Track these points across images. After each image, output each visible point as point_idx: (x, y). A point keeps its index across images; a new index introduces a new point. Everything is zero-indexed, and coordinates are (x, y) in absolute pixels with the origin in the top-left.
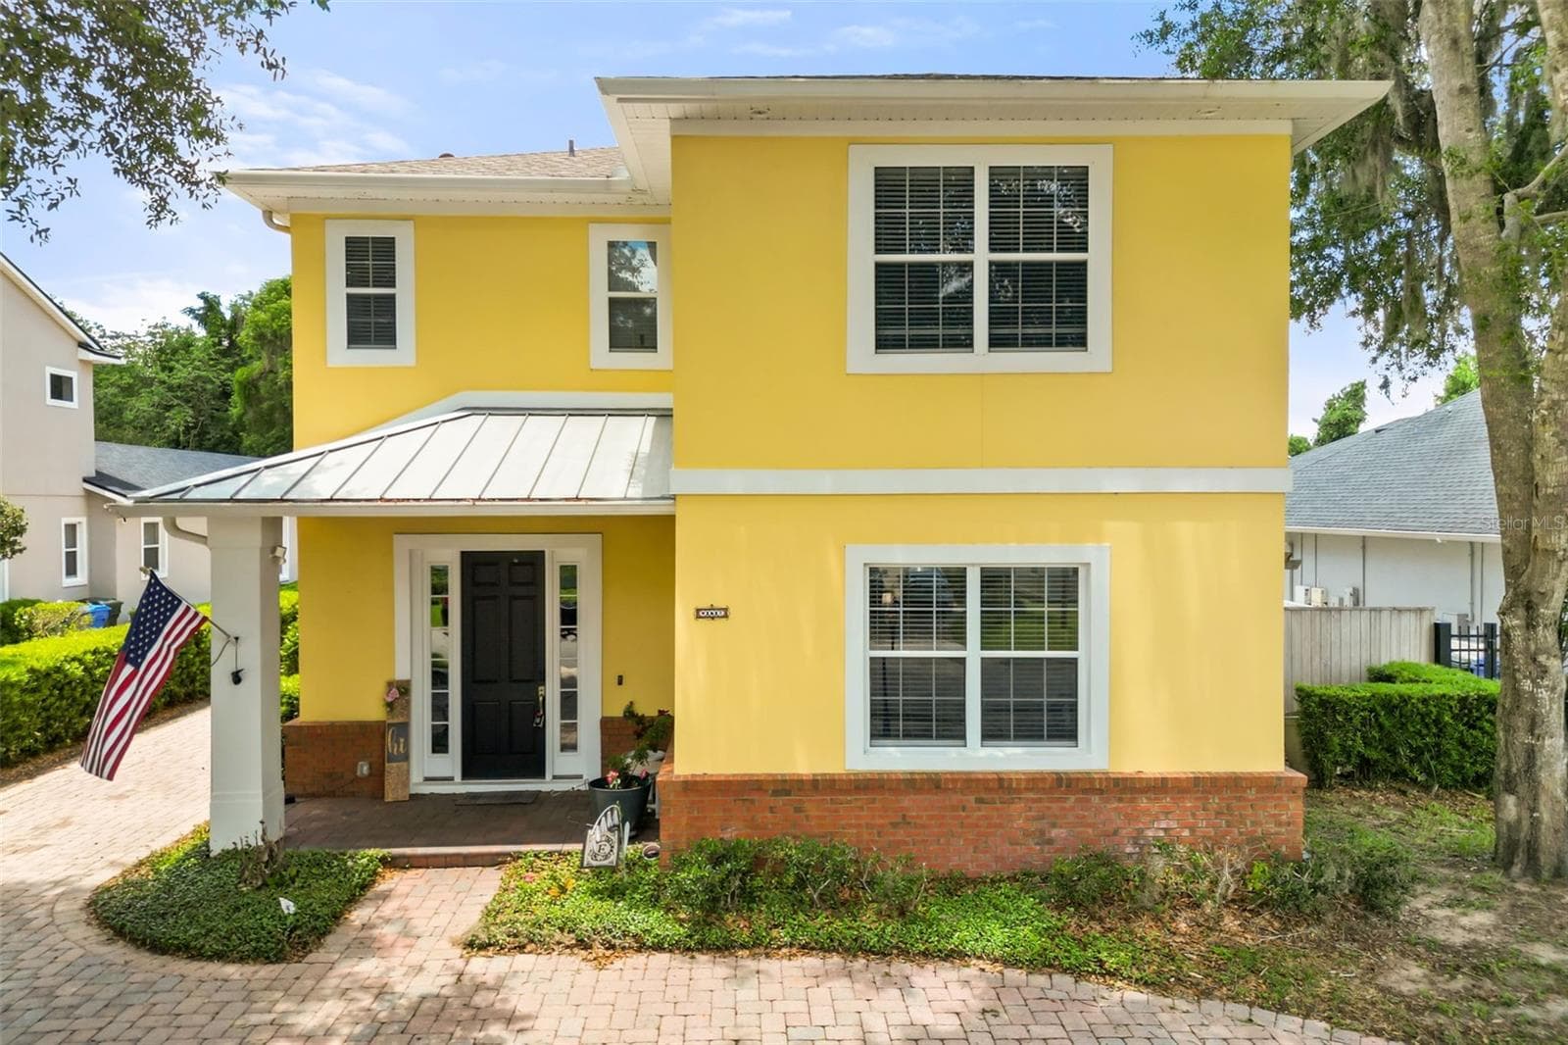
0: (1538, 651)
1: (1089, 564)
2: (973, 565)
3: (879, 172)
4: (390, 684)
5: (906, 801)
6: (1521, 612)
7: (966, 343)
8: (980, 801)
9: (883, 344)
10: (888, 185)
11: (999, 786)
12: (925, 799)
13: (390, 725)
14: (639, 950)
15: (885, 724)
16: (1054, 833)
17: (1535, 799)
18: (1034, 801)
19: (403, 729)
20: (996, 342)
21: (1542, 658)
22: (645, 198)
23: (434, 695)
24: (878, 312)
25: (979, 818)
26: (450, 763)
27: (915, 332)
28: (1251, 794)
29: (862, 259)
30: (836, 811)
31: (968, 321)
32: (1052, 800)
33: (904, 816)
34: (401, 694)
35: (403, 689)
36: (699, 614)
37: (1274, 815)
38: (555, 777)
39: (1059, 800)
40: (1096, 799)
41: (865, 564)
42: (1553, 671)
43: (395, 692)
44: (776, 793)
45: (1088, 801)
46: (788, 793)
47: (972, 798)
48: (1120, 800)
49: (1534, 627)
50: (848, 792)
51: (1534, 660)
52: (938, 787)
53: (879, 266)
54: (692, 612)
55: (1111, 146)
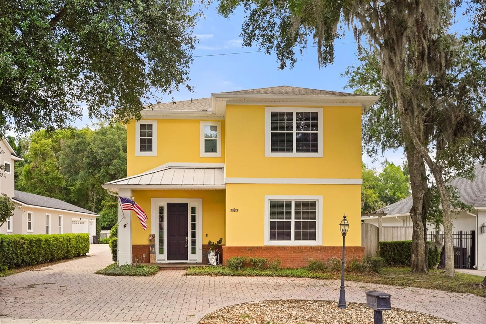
0: (417, 221)
1: (318, 200)
2: (293, 200)
3: (272, 113)
4: (150, 235)
5: (278, 252)
6: (413, 212)
7: (291, 150)
8: (294, 252)
9: (273, 150)
10: (274, 116)
11: (299, 248)
12: (282, 251)
13: (151, 245)
14: (221, 275)
15: (273, 237)
16: (310, 259)
17: (418, 254)
18: (305, 252)
19: (154, 246)
20: (298, 150)
21: (418, 222)
22: (215, 116)
23: (160, 239)
24: (272, 143)
25: (294, 256)
26: (164, 256)
27: (280, 148)
28: (353, 251)
29: (268, 132)
30: (262, 254)
31: (292, 145)
32: (309, 252)
33: (277, 255)
34: (153, 238)
35: (154, 236)
36: (231, 210)
37: (358, 255)
38: (190, 260)
39: (311, 252)
40: (319, 252)
41: (269, 200)
42: (420, 225)
43: (152, 237)
44: (249, 250)
45: (318, 252)
46: (251, 250)
47: (292, 251)
48: (325, 252)
49: (416, 215)
50: (265, 250)
51: (416, 222)
52: (284, 249)
53: (272, 133)
54: (230, 210)
55: (322, 108)
